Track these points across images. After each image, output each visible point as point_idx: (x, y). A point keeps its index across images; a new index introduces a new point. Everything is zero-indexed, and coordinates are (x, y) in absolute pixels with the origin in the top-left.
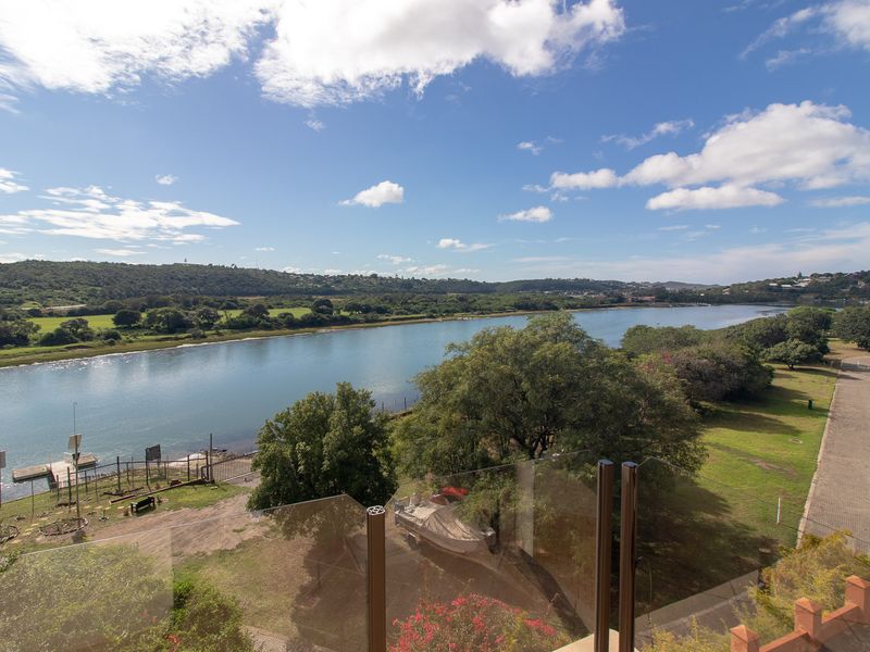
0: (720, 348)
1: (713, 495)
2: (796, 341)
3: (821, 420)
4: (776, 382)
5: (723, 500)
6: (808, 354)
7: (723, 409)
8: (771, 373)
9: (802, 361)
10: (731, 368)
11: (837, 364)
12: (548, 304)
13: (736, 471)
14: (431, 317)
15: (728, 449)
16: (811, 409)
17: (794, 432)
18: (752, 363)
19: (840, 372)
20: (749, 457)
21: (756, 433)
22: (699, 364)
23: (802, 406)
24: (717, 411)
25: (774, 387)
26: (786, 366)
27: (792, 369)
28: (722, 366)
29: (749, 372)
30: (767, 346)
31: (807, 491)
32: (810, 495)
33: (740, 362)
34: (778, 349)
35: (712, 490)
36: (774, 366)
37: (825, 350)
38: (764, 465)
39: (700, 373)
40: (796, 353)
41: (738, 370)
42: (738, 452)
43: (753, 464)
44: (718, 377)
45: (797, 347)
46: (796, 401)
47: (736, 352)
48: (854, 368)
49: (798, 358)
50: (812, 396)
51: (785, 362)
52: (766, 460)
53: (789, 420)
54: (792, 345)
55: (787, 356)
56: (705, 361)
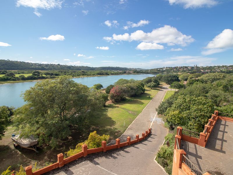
1: (114, 121)
2: (153, 82)
3: (150, 100)
4: (146, 92)
5: (115, 122)
6: (154, 85)
8: (144, 90)
9: (153, 87)
10: (132, 89)
11: (161, 88)
12: (106, 73)
13: (123, 114)
14: (73, 77)
15: (125, 109)
17: (142, 103)
19: (161, 89)
23: (147, 97)
26: (151, 88)
27: (152, 89)
28: (130, 89)
32: (136, 119)
33: (135, 88)
34: (149, 84)
35: (114, 120)
37: (159, 84)
38: (130, 112)
39: (124, 90)
40: (152, 85)
41: (135, 90)
42: (127, 110)
43: (128, 112)
44: (128, 91)
45: (153, 84)
47: (135, 85)
48: (164, 88)
49: (152, 86)
50: (151, 95)
51: (150, 87)
52: (132, 111)
53: (143, 101)
54: (152, 83)
55: (150, 86)
56: (125, 87)
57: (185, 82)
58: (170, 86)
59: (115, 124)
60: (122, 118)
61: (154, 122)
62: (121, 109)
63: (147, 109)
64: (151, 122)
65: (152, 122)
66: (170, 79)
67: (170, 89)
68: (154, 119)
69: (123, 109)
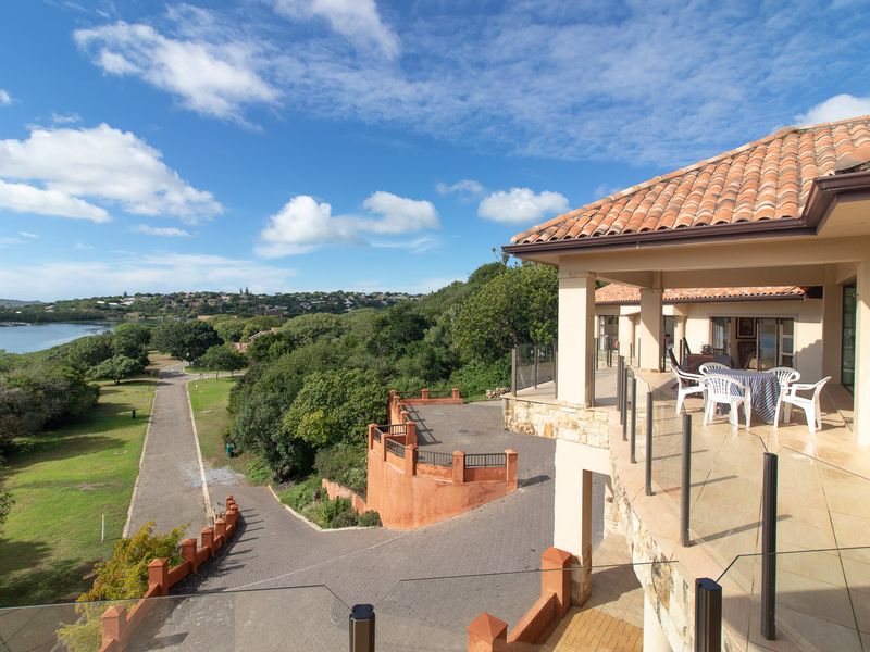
0: (37, 373)
1: (29, 544)
2: (121, 357)
3: (142, 427)
4: (102, 400)
5: (42, 544)
6: (131, 367)
7: (43, 441)
8: (97, 392)
9: (126, 374)
10: (51, 393)
11: (157, 374)
13: (58, 505)
15: (49, 483)
16: (136, 419)
17: (119, 444)
18: (76, 384)
19: (159, 380)
20: (72, 484)
21: (82, 457)
22: (8, 394)
23: (127, 417)
24: (37, 444)
25: (101, 405)
26: (113, 382)
27: (118, 384)
28: (41, 393)
29: (73, 394)
30: (94, 364)
31: (130, 497)
32: (133, 500)
33: (62, 385)
34: (104, 366)
35: (27, 539)
36: (100, 383)
37: (146, 362)
38: (89, 487)
39: (11, 405)
40: (121, 368)
41: (60, 394)
42: (60, 483)
43: (77, 490)
44: (35, 406)
45: (122, 362)
46: (122, 414)
47: (59, 375)
48: (168, 375)
49: (123, 372)
50: (135, 405)
51: (112, 378)
52: (92, 481)
53: (115, 434)
54: (118, 361)
55: (113, 371)
56: (17, 389)
57: (238, 345)
58: (186, 363)
59: (47, 549)
60: (66, 520)
61: (209, 486)
62: (23, 490)
63: (151, 457)
64: (201, 488)
65: (205, 489)
66: (187, 338)
67: (195, 376)
68: (204, 478)
69: (36, 485)
